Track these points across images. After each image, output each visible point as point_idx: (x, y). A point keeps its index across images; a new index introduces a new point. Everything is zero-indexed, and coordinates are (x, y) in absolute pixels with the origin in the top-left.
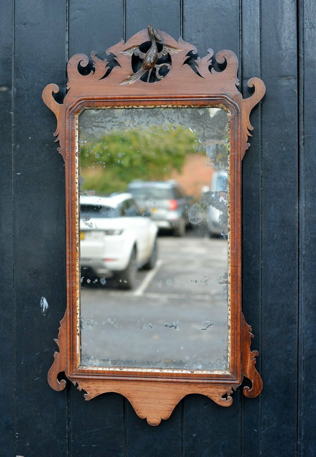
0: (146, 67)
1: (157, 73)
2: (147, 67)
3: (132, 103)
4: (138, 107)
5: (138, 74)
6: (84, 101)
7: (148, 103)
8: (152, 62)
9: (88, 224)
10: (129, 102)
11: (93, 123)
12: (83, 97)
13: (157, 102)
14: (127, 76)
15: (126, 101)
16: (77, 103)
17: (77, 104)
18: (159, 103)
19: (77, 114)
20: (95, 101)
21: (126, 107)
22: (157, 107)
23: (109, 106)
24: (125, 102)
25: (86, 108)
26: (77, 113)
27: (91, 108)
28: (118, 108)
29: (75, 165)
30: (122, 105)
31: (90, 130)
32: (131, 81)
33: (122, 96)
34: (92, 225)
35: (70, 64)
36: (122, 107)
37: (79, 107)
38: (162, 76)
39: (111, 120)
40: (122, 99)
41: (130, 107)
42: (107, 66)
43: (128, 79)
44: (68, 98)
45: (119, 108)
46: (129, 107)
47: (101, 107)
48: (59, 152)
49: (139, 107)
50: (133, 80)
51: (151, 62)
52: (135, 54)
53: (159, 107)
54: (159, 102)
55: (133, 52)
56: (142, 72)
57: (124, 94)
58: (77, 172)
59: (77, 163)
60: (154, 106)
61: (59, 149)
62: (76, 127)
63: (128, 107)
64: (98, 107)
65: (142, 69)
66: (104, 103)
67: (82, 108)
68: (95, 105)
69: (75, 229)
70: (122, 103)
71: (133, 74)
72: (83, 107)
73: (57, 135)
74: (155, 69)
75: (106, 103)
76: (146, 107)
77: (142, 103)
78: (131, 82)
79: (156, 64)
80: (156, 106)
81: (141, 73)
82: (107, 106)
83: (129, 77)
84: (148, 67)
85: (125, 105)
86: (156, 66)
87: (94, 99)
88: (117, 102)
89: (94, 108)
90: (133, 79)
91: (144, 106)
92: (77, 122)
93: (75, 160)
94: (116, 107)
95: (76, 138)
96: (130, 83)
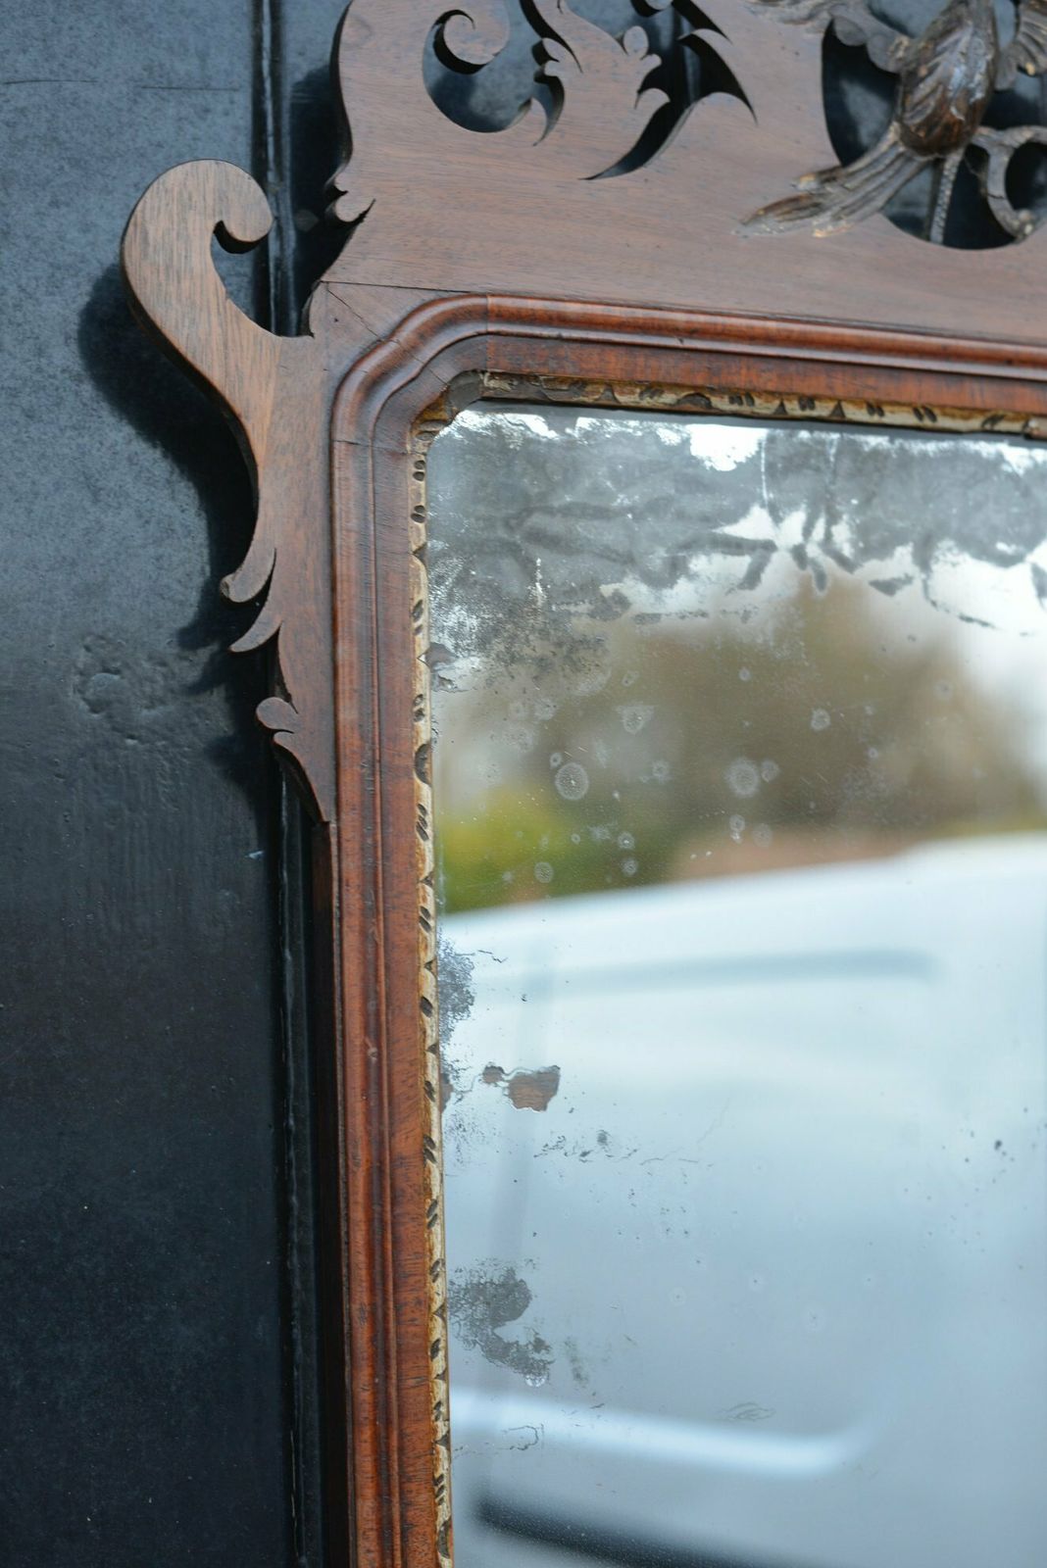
0: (929, 131)
1: (995, 186)
2: (937, 130)
3: (841, 384)
4: (876, 418)
5: (866, 175)
6: (482, 328)
7: (947, 393)
8: (979, 95)
9: (509, 1345)
10: (817, 367)
11: (530, 511)
12: (469, 294)
13: (1008, 388)
14: (799, 178)
15: (801, 366)
16: (425, 335)
17: (428, 351)
18: (1019, 406)
19: (424, 428)
20: (566, 333)
21: (793, 408)
22: (1002, 426)
23: (675, 386)
24: (792, 367)
25: (492, 384)
26: (425, 421)
27: (531, 391)
28: (735, 407)
29: (412, 856)
30: (770, 387)
31: (508, 565)
32: (825, 217)
33: (765, 318)
34: (542, 1356)
35: (363, 24)
36: (762, 406)
37: (446, 372)
38: (1024, 215)
39: (669, 500)
40: (769, 339)
41: (823, 410)
42: (651, 81)
43: (805, 202)
44: (351, 290)
45: (745, 409)
46: (815, 413)
47: (610, 386)
48: (278, 738)
49: (882, 414)
50: (837, 218)
51: (969, 93)
52: (839, 28)
53: (1016, 427)
54: (1019, 390)
55: (825, 17)
56: (898, 164)
57: (780, 308)
58: (425, 911)
59: (425, 836)
60: (984, 423)
61: (270, 708)
62: (418, 529)
63: (808, 413)
64: (589, 388)
65: (895, 145)
66: (640, 359)
67: (462, 382)
68: (570, 371)
69: (429, 1401)
70: (768, 378)
71: (833, 169)
72: (471, 380)
73: (258, 587)
74: (977, 157)
75: (653, 362)
76: (927, 422)
77: (911, 389)
78: (820, 228)
79: (985, 123)
80: (995, 419)
81: (890, 172)
82: (654, 388)
83: (808, 184)
84: (948, 127)
85: (790, 394)
86: (984, 136)
87: (563, 320)
88: (734, 364)
89: (553, 396)
90: (836, 209)
91: (917, 412)
92: (419, 495)
93: (412, 809)
94: (721, 403)
95: (418, 630)
96: (818, 234)
